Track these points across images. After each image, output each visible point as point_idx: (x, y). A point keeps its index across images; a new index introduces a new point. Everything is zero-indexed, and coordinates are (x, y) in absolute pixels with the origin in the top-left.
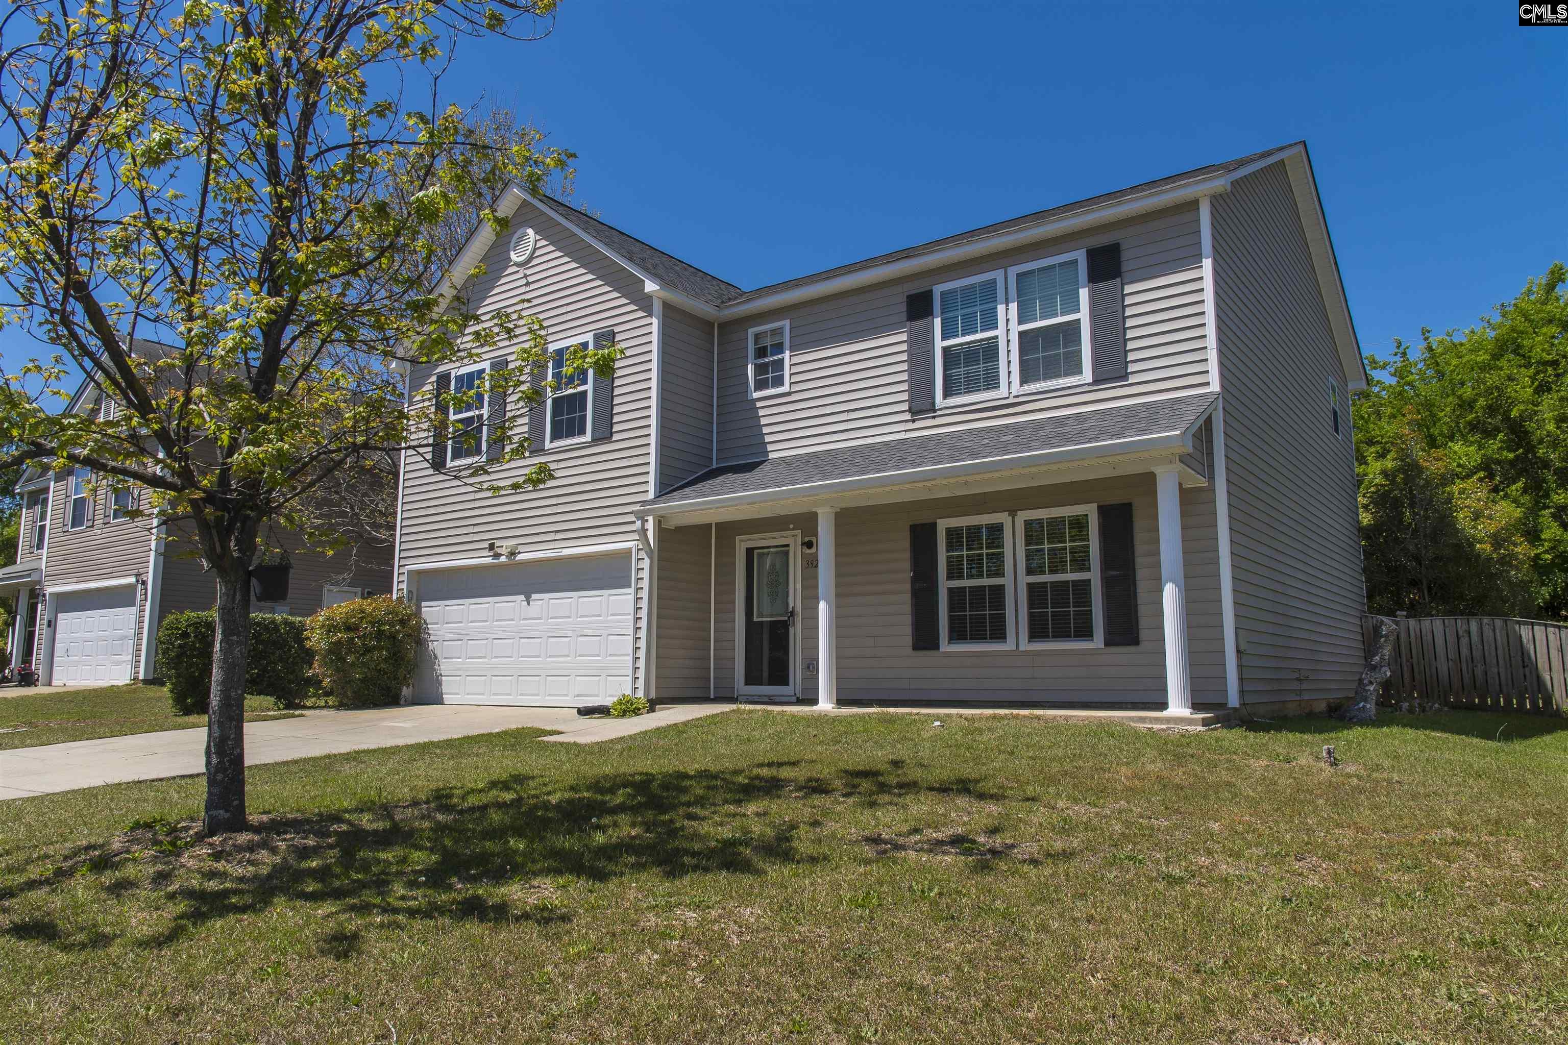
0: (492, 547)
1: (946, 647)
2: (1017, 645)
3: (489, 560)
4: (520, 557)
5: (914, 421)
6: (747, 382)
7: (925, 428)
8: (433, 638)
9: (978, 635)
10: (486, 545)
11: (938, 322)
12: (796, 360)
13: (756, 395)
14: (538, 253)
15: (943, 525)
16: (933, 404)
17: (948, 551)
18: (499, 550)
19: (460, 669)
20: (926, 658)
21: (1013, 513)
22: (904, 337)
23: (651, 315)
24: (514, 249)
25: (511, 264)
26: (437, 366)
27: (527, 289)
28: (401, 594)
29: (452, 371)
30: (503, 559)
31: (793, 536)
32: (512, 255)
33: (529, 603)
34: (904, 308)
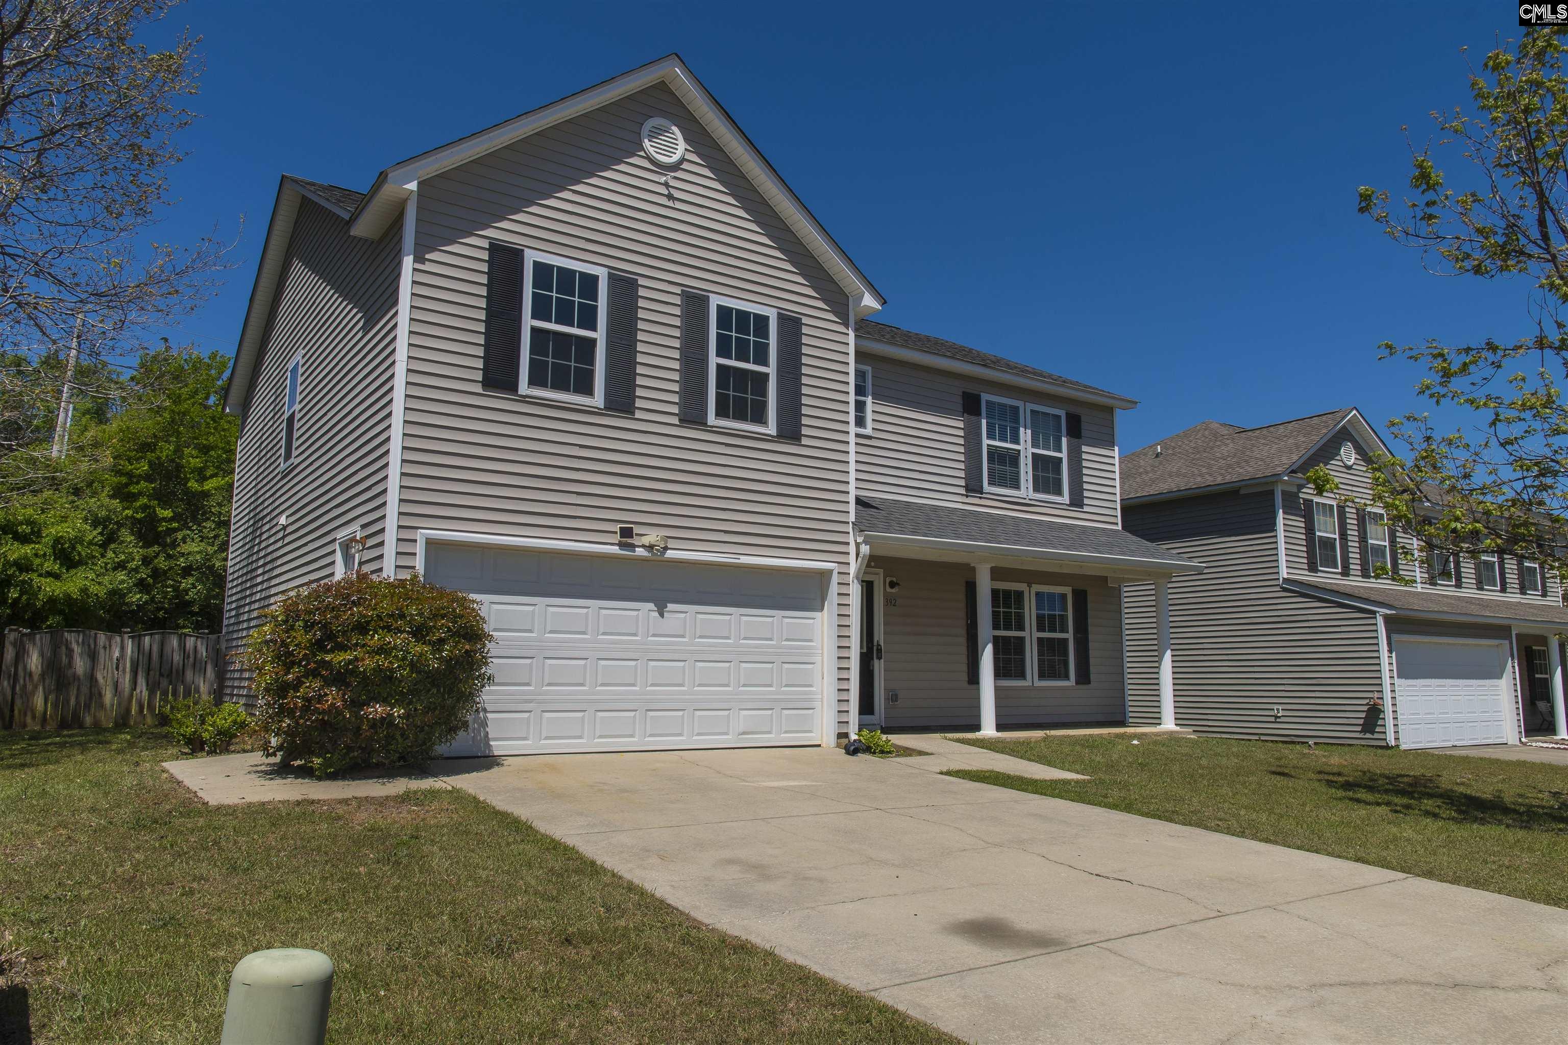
0: (627, 533)
2: (1032, 682)
3: (615, 549)
4: (669, 555)
5: (967, 496)
7: (973, 505)
9: (1008, 674)
10: (617, 527)
11: (984, 422)
14: (687, 167)
16: (982, 487)
18: (634, 540)
19: (530, 701)
21: (1029, 585)
22: (962, 425)
23: (847, 326)
24: (651, 138)
25: (642, 153)
26: (487, 226)
27: (670, 204)
28: (405, 575)
29: (526, 250)
30: (640, 551)
31: (877, 574)
32: (647, 143)
33: (662, 615)
34: (959, 400)
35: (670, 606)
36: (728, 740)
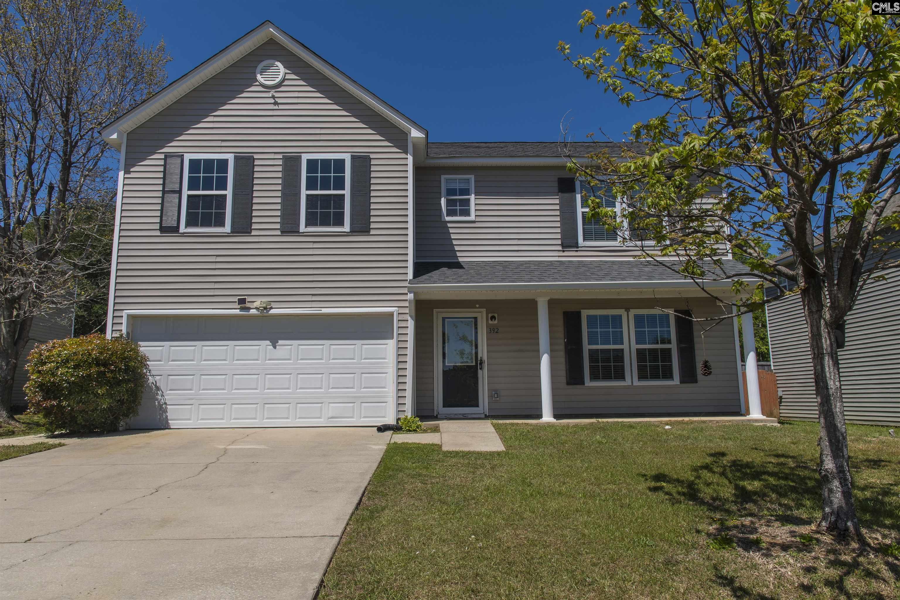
0: (242, 301)
1: (588, 383)
2: (632, 382)
3: (237, 312)
4: (273, 311)
5: (564, 251)
6: (441, 209)
8: (153, 373)
9: (607, 377)
10: (236, 299)
11: (578, 197)
12: (479, 202)
13: (448, 219)
14: (286, 83)
15: (585, 313)
16: (577, 243)
17: (588, 328)
18: (248, 305)
19: (192, 399)
20: (576, 390)
21: (627, 310)
22: (557, 201)
23: (406, 153)
24: (261, 73)
25: (257, 83)
26: (163, 147)
27: (276, 107)
28: (117, 335)
29: (185, 154)
30: (253, 312)
31: (480, 312)
32: (259, 77)
33: (275, 347)
34: (556, 184)
35: (280, 342)
36: (321, 422)
